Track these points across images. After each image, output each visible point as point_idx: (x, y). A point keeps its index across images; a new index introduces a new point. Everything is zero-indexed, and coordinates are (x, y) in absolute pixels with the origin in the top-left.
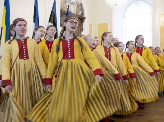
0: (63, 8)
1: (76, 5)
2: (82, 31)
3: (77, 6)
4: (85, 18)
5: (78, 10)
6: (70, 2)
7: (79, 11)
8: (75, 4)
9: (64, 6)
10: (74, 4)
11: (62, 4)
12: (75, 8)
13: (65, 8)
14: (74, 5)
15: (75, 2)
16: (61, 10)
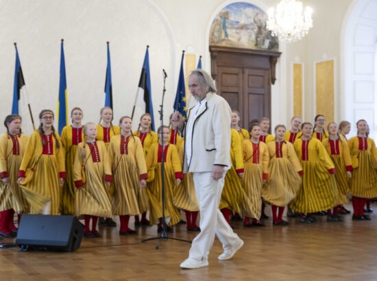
0: (218, 42)
1: (253, 29)
2: (273, 83)
3: (256, 30)
4: (280, 53)
5: (259, 39)
6: (236, 26)
7: (264, 41)
8: (251, 27)
9: (220, 36)
10: (247, 29)
11: (216, 34)
12: (250, 36)
13: (223, 40)
14: (249, 31)
15: (251, 24)
16: (210, 47)
